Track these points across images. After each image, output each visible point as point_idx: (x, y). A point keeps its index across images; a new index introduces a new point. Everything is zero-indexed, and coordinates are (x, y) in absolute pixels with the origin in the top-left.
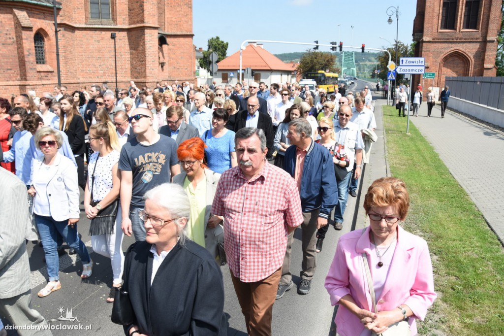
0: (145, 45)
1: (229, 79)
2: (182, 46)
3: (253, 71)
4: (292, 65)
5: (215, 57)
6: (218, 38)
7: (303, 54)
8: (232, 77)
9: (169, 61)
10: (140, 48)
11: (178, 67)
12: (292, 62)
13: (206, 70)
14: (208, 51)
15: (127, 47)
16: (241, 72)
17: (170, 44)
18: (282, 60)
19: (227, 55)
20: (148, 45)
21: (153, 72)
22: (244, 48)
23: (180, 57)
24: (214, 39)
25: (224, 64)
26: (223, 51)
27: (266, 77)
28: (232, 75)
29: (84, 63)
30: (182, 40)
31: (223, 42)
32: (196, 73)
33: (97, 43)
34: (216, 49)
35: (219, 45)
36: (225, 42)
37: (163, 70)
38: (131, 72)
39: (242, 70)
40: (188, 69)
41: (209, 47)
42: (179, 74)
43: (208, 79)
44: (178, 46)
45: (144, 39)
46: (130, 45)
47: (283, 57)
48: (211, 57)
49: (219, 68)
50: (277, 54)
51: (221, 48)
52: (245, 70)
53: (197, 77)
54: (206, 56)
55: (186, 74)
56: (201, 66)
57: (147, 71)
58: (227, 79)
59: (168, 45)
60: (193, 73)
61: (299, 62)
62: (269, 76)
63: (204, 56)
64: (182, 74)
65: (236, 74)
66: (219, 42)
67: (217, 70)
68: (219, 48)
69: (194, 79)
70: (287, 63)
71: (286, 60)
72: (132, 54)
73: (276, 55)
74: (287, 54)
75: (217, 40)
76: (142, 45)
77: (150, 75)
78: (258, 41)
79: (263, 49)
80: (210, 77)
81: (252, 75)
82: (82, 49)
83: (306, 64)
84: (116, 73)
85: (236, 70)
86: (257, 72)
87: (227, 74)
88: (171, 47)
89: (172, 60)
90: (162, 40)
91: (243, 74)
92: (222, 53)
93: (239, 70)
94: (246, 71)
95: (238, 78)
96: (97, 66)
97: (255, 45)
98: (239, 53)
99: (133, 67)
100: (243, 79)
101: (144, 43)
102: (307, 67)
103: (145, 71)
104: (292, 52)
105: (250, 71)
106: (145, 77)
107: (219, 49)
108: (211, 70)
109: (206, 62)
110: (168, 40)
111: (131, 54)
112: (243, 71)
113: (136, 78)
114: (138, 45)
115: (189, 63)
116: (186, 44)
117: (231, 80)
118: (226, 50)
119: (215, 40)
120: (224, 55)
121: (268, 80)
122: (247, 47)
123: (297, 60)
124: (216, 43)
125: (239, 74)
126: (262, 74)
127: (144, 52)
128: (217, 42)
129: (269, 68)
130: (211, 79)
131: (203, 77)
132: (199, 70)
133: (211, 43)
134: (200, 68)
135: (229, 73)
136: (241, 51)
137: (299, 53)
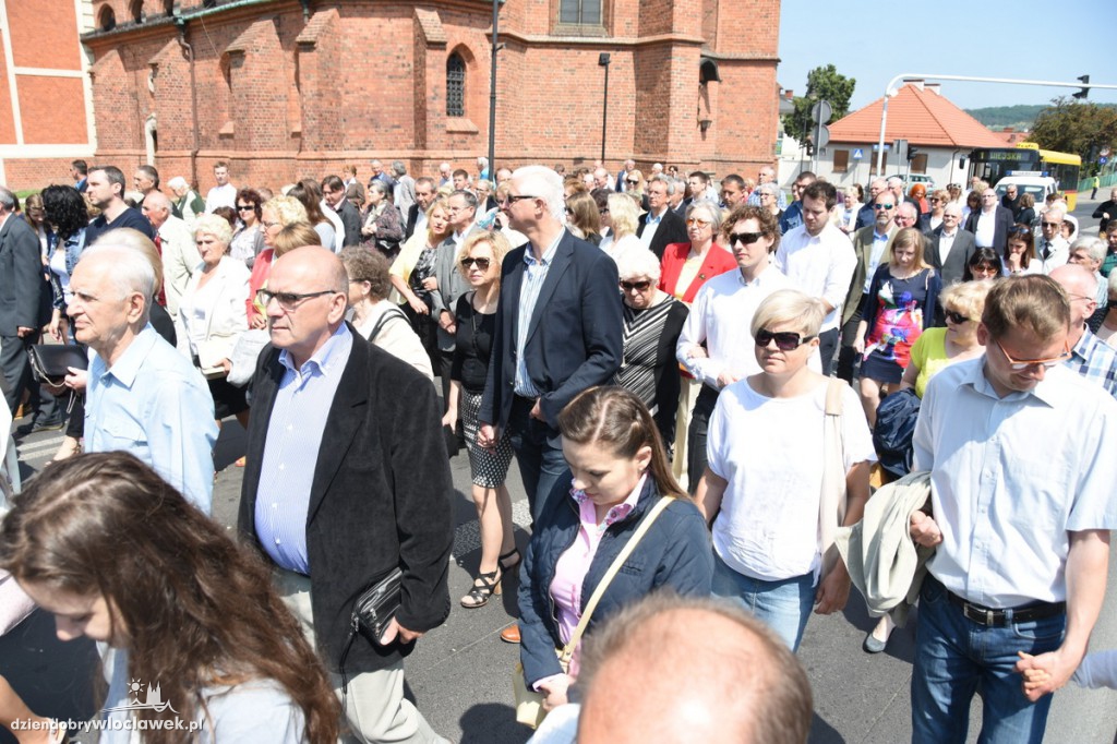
0: (669, 81)
1: (849, 165)
2: (753, 86)
3: (911, 147)
4: (1008, 136)
5: (824, 110)
6: (831, 69)
7: (1043, 109)
8: (857, 160)
9: (718, 118)
10: (660, 87)
11: (738, 133)
12: (1007, 130)
13: (798, 141)
14: (806, 97)
15: (632, 85)
16: (881, 149)
17: (725, 82)
18: (984, 124)
19: (850, 109)
20: (676, 81)
21: (683, 140)
22: (894, 93)
23: (744, 110)
24: (822, 70)
25: (842, 130)
26: (842, 98)
27: (941, 165)
28: (858, 155)
29: (540, 115)
30: (751, 70)
31: (842, 78)
32: (776, 149)
33: (568, 74)
34: (824, 94)
35: (833, 84)
36: (848, 79)
37: (704, 137)
38: (635, 139)
39: (885, 144)
40: (761, 137)
41: (811, 89)
42: (739, 148)
43: (802, 162)
44: (742, 84)
45: (668, 69)
46: (637, 79)
47: (985, 116)
48: (814, 112)
49: (832, 138)
50: (972, 108)
51: (836, 91)
52: (891, 145)
53: (778, 156)
54: (801, 109)
55: (755, 149)
56: (788, 131)
57: (671, 138)
58: (846, 165)
59: (720, 81)
60: (770, 146)
61: (1026, 131)
62: (947, 162)
63: (796, 109)
64: (746, 148)
65: (868, 152)
66: (834, 79)
67: (826, 142)
68: (833, 90)
69: (772, 160)
70: (995, 131)
71: (993, 124)
72: (641, 100)
73: (968, 112)
74: (996, 108)
75: (829, 74)
76: (663, 81)
77: (677, 148)
78: (929, 76)
79: (938, 97)
80: (807, 158)
81: (909, 158)
82: (538, 88)
83: (1047, 134)
84: (604, 141)
85: (871, 144)
86: (920, 151)
87: (847, 152)
88: (726, 86)
89: (725, 116)
90: (708, 72)
91: (885, 155)
92: (839, 103)
93: (877, 143)
94: (895, 146)
95: (874, 164)
96: (566, 123)
97: (920, 86)
98: (878, 106)
99: (640, 129)
100: (884, 166)
101: (669, 75)
102: (1050, 142)
103: (666, 137)
104: (1011, 105)
105: (904, 148)
106: (665, 151)
107: (833, 94)
108: (813, 142)
109: (800, 123)
110: (721, 71)
111: (639, 99)
112: (887, 147)
113: (645, 153)
114: (655, 80)
115: (763, 125)
116: (762, 81)
117: (855, 166)
118: (849, 96)
119: (825, 73)
120: (842, 107)
121: (944, 169)
122: (900, 90)
123: (1022, 124)
124: (826, 80)
125: (875, 154)
126: (932, 155)
127: (666, 96)
128: (828, 78)
129: (951, 144)
130: (808, 162)
131: (790, 158)
132: (780, 142)
133: (816, 78)
134: (785, 135)
135: (850, 150)
136: (886, 99)
137: (1030, 107)
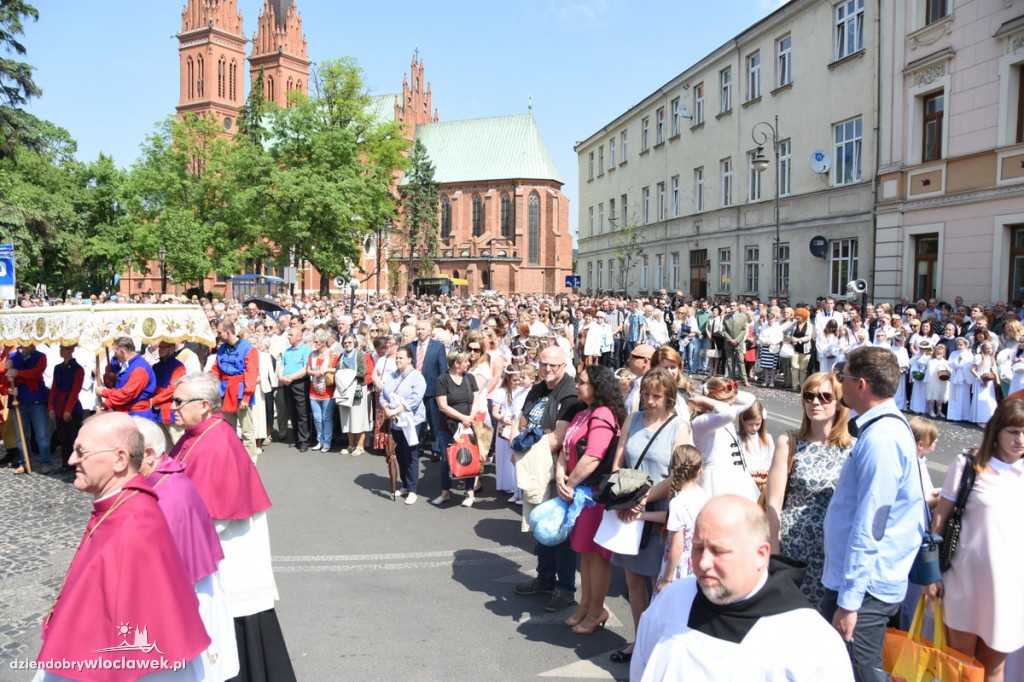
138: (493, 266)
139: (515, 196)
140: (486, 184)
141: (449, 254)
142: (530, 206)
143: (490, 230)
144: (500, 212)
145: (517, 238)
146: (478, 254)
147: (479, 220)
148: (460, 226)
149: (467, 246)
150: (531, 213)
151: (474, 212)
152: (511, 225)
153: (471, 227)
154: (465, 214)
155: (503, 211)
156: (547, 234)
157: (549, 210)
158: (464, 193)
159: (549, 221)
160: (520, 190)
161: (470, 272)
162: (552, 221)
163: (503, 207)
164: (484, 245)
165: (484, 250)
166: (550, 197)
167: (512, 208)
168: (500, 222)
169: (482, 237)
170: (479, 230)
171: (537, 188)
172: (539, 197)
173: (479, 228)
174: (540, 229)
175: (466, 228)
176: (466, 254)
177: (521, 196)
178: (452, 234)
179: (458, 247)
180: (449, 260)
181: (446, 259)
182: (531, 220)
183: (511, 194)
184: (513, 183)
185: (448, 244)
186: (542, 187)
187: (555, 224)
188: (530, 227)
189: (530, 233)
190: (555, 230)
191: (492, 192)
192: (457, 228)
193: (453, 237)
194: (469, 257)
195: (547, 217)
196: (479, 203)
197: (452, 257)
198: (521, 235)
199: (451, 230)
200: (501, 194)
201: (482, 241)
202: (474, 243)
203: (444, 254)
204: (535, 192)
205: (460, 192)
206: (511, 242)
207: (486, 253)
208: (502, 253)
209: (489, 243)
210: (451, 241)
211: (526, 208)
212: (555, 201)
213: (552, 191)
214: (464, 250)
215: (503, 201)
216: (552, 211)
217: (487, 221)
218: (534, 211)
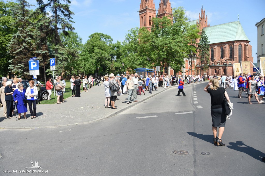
138: (227, 67)
139: (234, 46)
140: (225, 43)
141: (214, 64)
142: (239, 49)
143: (226, 57)
144: (229, 51)
145: (235, 59)
146: (222, 64)
147: (222, 54)
148: (217, 56)
149: (219, 62)
150: (239, 51)
151: (221, 52)
152: (233, 55)
153: (220, 56)
154: (218, 52)
155: (230, 51)
156: (245, 57)
157: (245, 49)
158: (218, 46)
159: (245, 53)
160: (235, 44)
161: (220, 69)
162: (246, 53)
163: (230, 50)
164: (224, 61)
165: (224, 63)
166: (245, 46)
167: (233, 50)
168: (229, 54)
169: (224, 59)
170: (222, 56)
171: (241, 43)
172: (242, 46)
173: (223, 56)
174: (242, 56)
175: (218, 56)
176: (218, 64)
177: (236, 46)
178: (214, 58)
179: (216, 62)
180: (214, 66)
181: (213, 66)
182: (239, 53)
183: (233, 46)
184: (233, 42)
185: (213, 61)
186: (243, 43)
187: (247, 54)
188: (239, 55)
189: (239, 57)
190: (247, 56)
191: (227, 45)
192: (216, 57)
193: (215, 59)
194: (220, 65)
195: (245, 52)
196: (222, 49)
197: (214, 65)
198: (236, 58)
199: (214, 57)
200: (230, 45)
201: (224, 60)
202: (221, 61)
203: (212, 64)
204: (240, 44)
205: (217, 46)
206: (233, 60)
207: (225, 64)
208: (230, 63)
209: (226, 61)
210: (214, 60)
211: (237, 49)
212: (247, 47)
213: (246, 44)
214: (218, 63)
215: (230, 48)
216: (246, 50)
217: (225, 54)
218: (240, 50)
